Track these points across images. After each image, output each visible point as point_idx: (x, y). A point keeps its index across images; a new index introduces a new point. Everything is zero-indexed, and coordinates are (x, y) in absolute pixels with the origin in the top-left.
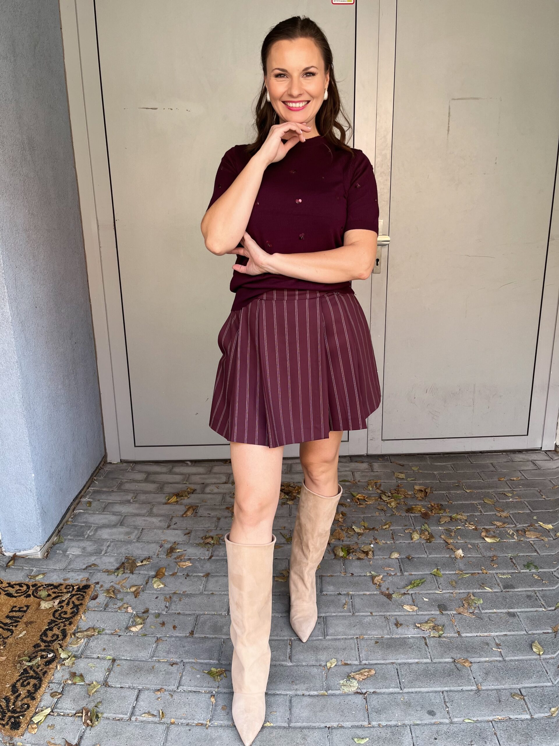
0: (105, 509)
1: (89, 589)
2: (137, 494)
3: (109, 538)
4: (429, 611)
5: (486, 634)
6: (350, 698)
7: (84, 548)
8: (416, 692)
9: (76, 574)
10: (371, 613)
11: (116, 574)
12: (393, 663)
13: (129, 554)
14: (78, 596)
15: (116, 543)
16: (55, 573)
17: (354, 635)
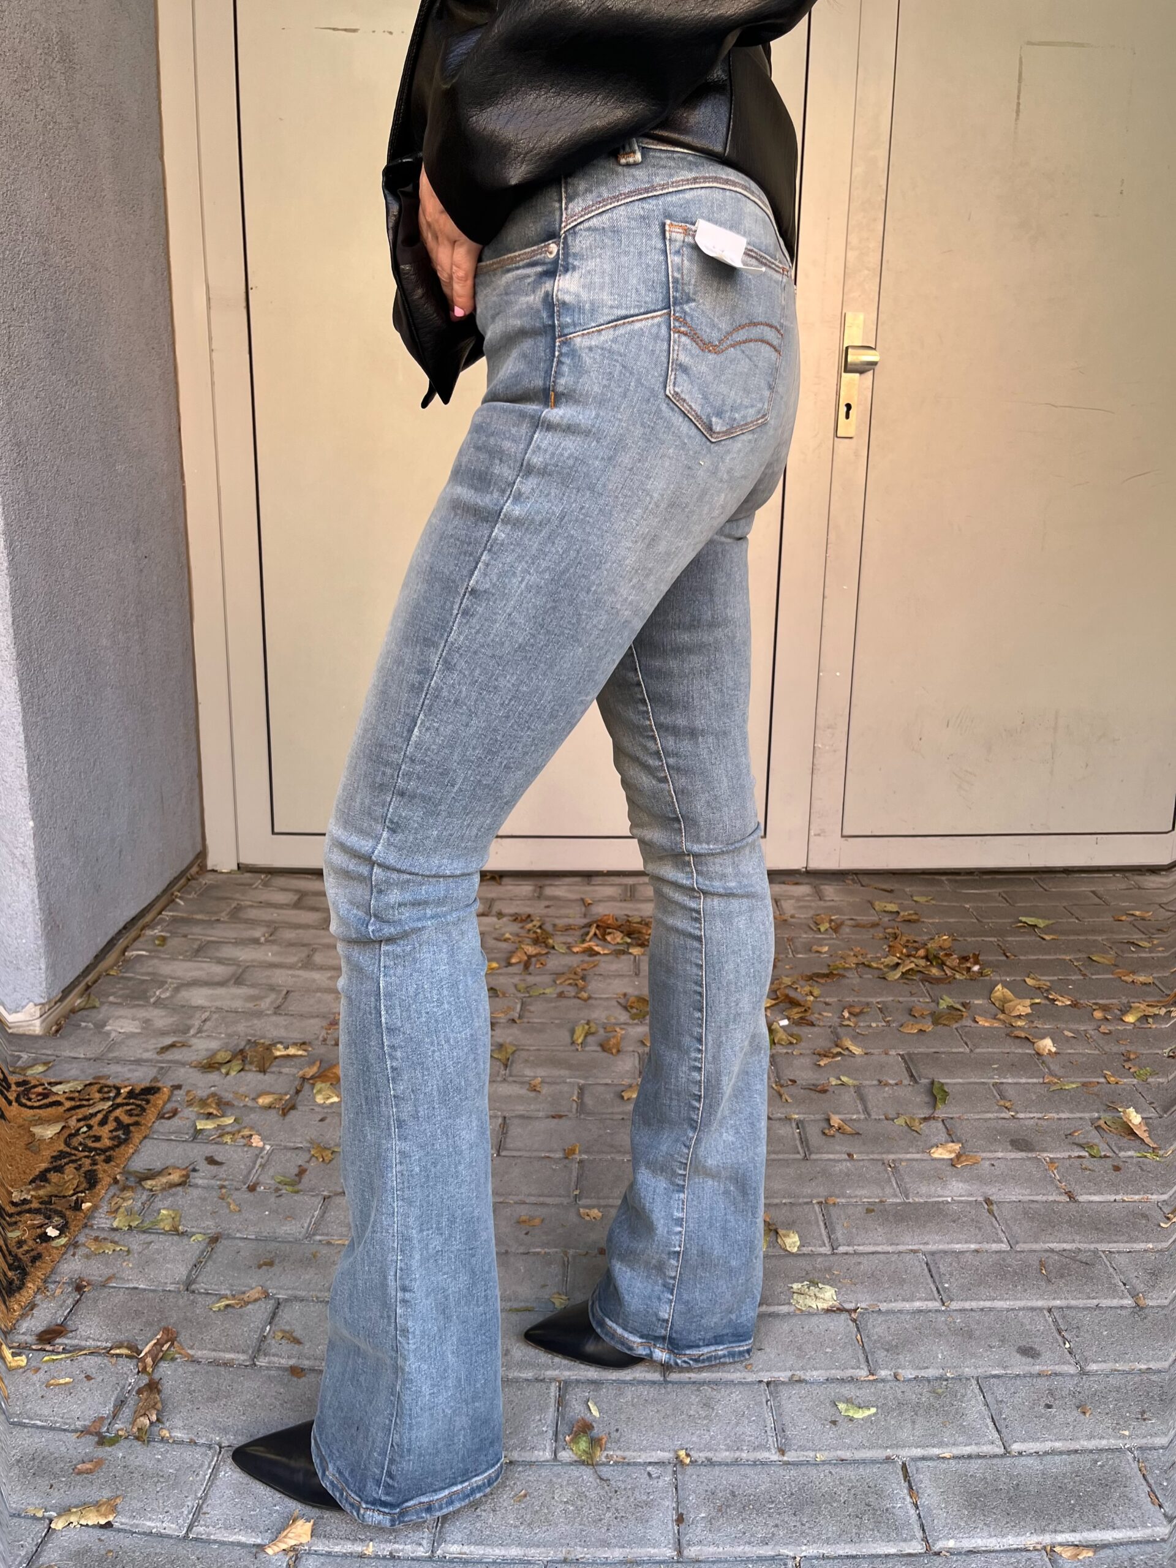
0: (199, 951)
1: (157, 1095)
2: (276, 929)
3: (206, 1004)
4: (990, 1151)
5: (1136, 1197)
6: (814, 1320)
7: (147, 1021)
8: (982, 1310)
9: (126, 1069)
10: (850, 1155)
11: (224, 1071)
12: (915, 1252)
13: (254, 1035)
14: (129, 1108)
15: (225, 1014)
16: (74, 1065)
17: (812, 1197)
